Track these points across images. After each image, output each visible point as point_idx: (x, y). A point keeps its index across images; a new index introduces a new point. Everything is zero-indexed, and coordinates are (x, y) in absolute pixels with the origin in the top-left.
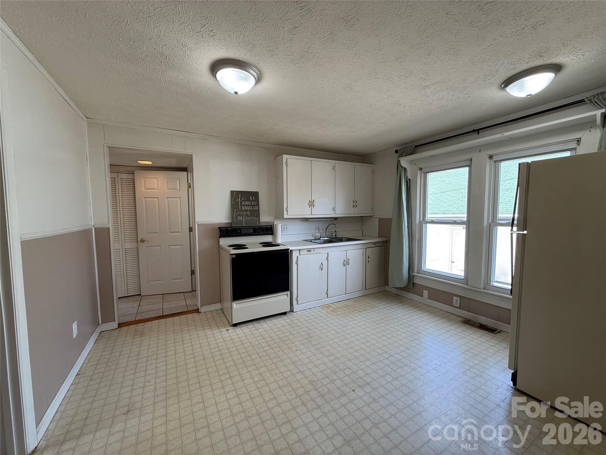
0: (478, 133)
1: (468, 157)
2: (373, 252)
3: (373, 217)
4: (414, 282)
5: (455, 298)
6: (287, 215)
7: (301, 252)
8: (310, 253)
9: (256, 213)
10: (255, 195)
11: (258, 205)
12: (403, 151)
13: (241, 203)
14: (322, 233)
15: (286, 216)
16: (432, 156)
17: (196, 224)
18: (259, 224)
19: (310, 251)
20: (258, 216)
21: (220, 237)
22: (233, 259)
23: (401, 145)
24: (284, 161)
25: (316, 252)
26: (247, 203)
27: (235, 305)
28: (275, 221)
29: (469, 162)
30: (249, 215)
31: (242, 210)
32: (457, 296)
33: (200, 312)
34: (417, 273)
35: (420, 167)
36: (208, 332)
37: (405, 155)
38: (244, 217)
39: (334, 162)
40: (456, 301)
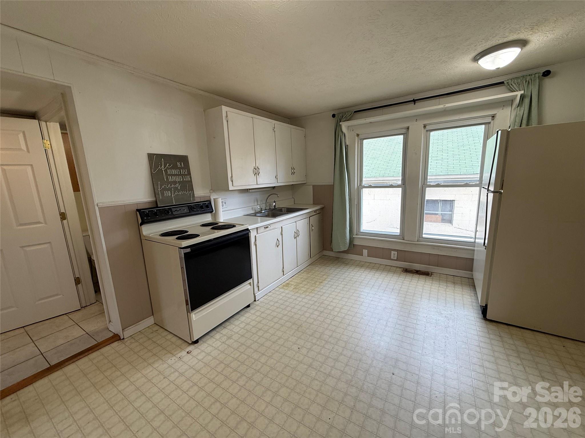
0: (415, 103)
1: (406, 125)
2: (315, 219)
3: (306, 184)
4: (354, 244)
5: (393, 252)
6: (233, 186)
7: (258, 231)
8: (267, 229)
9: (188, 186)
10: (184, 159)
11: (189, 174)
12: (341, 115)
13: (166, 171)
14: (261, 205)
15: (231, 188)
16: (371, 122)
17: (97, 208)
18: (195, 200)
19: (268, 227)
20: (192, 189)
21: (142, 224)
22: (185, 254)
23: (338, 109)
24: (224, 115)
25: (272, 228)
26: (174, 172)
27: (194, 315)
28: (212, 194)
29: (405, 130)
30: (179, 188)
31: (168, 183)
32: (395, 250)
33: (124, 339)
34: (356, 235)
35: (357, 133)
36: (160, 366)
37: (344, 120)
38: (173, 192)
39: (274, 122)
40: (394, 255)
